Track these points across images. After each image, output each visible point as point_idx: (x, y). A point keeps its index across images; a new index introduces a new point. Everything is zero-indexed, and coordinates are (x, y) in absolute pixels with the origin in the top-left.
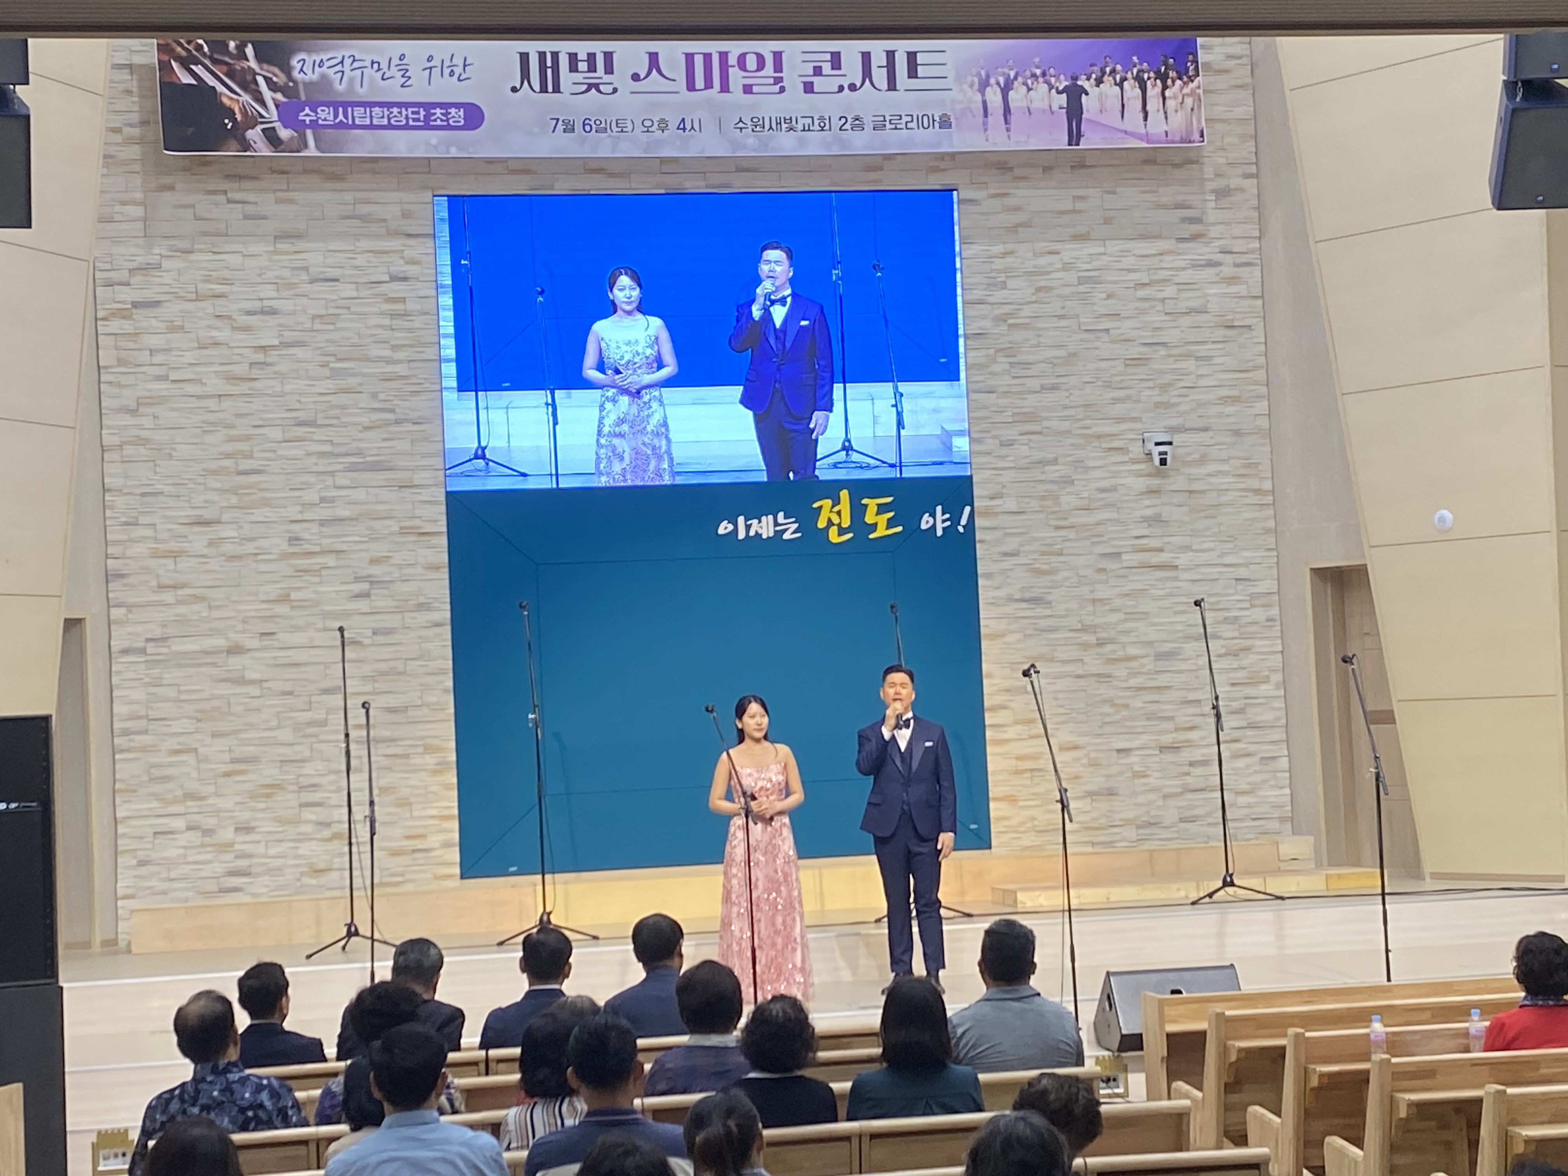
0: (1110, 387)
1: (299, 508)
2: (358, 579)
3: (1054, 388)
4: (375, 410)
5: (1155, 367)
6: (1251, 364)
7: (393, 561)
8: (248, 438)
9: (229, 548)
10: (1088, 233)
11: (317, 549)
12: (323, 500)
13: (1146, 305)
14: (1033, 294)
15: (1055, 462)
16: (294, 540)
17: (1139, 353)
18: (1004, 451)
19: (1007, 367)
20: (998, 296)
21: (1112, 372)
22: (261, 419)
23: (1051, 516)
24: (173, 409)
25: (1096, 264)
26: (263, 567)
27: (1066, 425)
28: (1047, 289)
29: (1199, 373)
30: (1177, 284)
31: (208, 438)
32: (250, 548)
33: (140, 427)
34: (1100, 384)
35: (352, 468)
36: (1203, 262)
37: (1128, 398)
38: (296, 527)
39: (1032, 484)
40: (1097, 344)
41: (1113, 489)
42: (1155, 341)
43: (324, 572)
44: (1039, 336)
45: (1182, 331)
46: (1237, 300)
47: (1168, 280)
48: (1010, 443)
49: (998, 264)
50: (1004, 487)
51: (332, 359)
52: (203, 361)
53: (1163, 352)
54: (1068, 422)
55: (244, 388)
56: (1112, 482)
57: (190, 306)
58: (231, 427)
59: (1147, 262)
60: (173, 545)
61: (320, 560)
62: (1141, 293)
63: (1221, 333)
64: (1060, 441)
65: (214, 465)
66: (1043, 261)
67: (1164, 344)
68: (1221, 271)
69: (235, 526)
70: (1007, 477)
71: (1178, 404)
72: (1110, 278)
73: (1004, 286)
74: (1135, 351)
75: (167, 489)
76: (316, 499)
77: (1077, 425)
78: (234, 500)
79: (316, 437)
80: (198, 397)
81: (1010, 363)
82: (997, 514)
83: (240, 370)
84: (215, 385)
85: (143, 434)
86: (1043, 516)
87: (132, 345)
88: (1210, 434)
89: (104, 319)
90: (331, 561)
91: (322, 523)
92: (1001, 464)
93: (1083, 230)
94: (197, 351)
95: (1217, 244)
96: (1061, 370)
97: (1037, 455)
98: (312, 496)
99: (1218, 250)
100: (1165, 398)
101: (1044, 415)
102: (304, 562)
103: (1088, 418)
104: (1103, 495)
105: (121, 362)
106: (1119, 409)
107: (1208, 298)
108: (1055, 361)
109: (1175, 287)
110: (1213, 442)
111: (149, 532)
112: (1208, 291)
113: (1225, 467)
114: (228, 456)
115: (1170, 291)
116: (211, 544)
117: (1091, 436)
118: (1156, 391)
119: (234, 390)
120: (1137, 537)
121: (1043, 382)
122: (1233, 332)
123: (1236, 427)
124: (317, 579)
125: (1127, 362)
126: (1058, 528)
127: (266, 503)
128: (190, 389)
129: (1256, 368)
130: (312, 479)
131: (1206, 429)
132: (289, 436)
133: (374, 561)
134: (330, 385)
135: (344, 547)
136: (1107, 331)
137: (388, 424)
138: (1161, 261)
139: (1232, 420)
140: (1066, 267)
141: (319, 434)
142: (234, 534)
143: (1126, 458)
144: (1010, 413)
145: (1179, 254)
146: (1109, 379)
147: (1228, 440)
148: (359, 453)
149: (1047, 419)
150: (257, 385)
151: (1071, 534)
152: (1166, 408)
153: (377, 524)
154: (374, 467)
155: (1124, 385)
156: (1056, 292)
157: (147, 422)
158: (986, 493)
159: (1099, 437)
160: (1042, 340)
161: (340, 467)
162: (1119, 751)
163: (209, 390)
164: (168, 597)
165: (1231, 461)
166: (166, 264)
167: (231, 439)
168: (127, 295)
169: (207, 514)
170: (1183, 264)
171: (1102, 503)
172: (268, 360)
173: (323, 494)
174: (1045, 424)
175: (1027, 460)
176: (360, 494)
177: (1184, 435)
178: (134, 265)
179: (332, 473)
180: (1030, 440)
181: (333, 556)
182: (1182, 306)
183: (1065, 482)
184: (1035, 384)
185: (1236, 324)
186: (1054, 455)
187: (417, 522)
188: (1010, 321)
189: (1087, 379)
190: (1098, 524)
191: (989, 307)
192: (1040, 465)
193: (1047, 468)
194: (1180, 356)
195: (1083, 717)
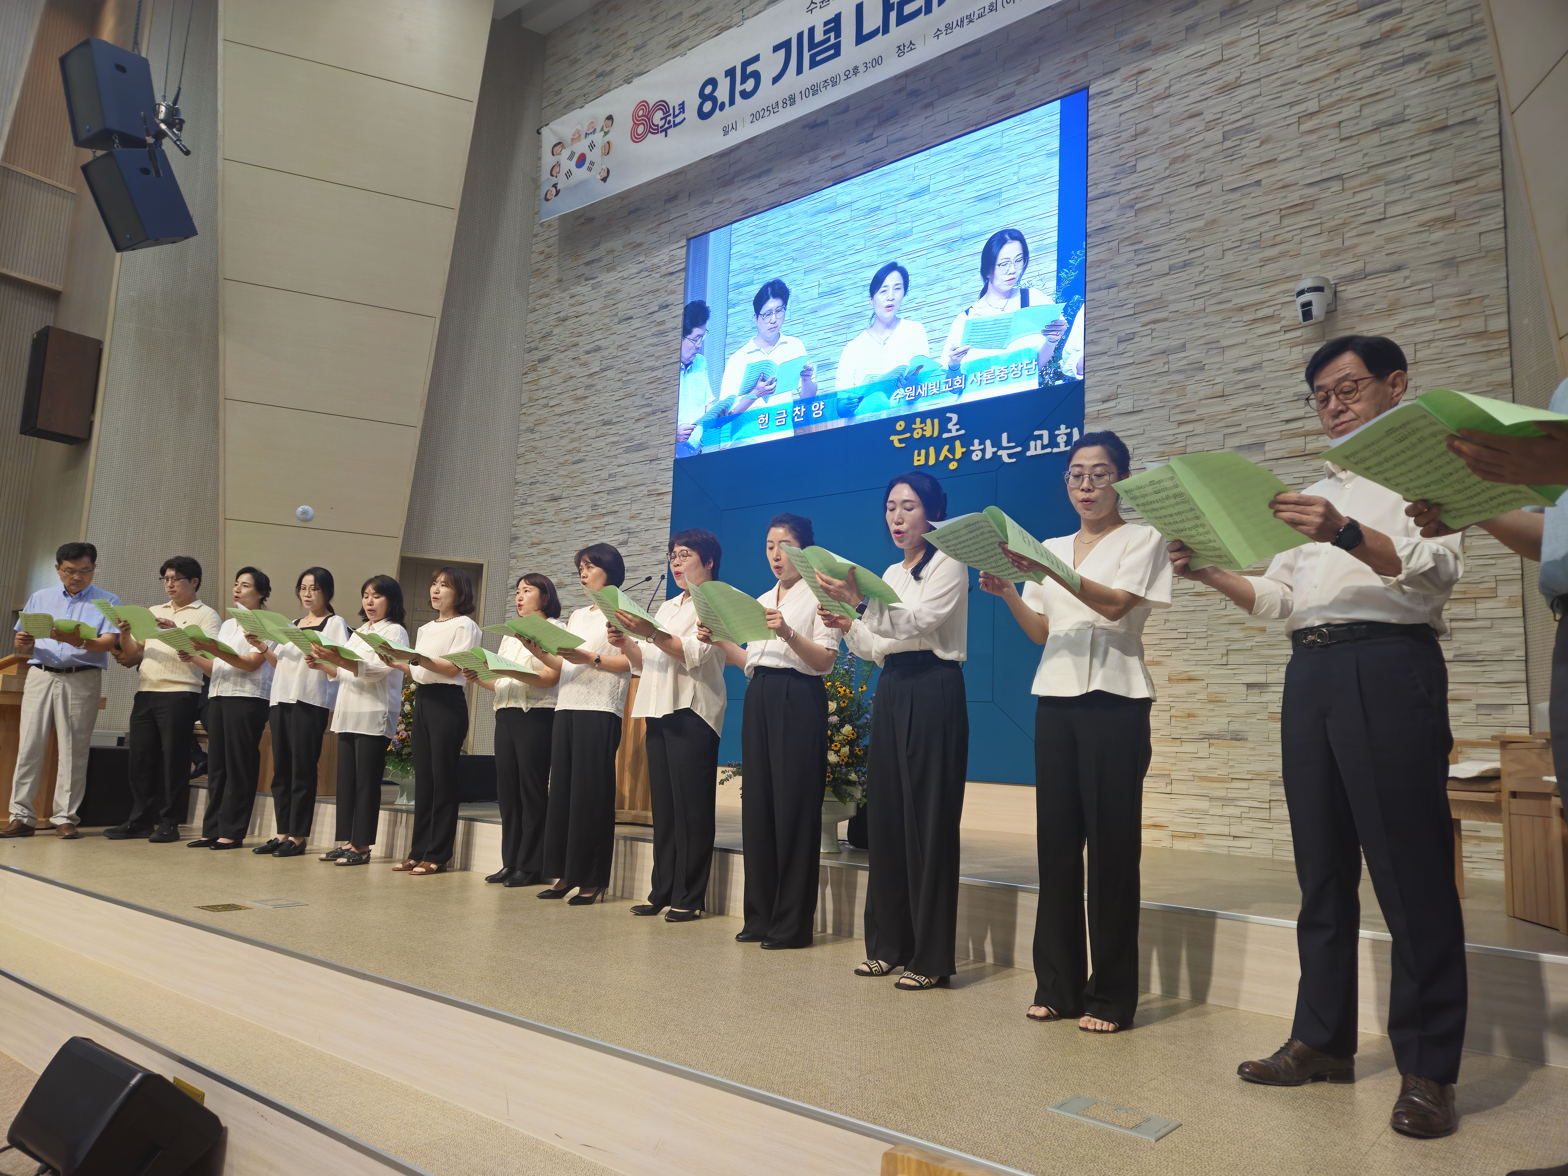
0: (1259, 247)
1: (598, 483)
2: (622, 531)
3: (1186, 265)
4: (643, 406)
5: (1323, 208)
6: (1475, 168)
7: (642, 517)
8: (580, 438)
9: (565, 516)
10: (1238, 78)
11: (604, 511)
12: (610, 475)
13: (1313, 137)
14: (1166, 169)
15: (1183, 347)
16: (594, 507)
17: (1301, 197)
18: (1122, 347)
19: (1132, 255)
20: (1126, 183)
21: (1262, 230)
22: (588, 424)
23: (1173, 412)
24: (549, 426)
25: (1245, 111)
26: (579, 527)
27: (1199, 304)
28: (1185, 158)
29: (1388, 200)
30: (1360, 99)
31: (564, 442)
32: (573, 514)
33: (534, 440)
34: (1246, 247)
35: (628, 450)
36: (1401, 60)
37: (1282, 254)
38: (596, 497)
39: (1154, 378)
40: (1244, 203)
41: (1258, 366)
42: (1325, 175)
43: (607, 528)
44: (1171, 212)
45: (1365, 155)
46: (1453, 92)
47: (1347, 99)
48: (1130, 338)
49: (1128, 149)
50: (1119, 386)
51: (625, 374)
52: (565, 390)
53: (1336, 186)
54: (1203, 300)
55: (581, 404)
56: (1256, 359)
57: (562, 356)
58: (573, 432)
59: (1318, 85)
60: (540, 517)
61: (606, 519)
62: (1307, 126)
63: (1424, 143)
64: (1191, 324)
65: (562, 460)
66: (1180, 130)
67: (1339, 177)
68: (1428, 63)
69: (568, 500)
70: (1124, 374)
71: (1356, 246)
72: (1263, 122)
73: (1133, 170)
74: (1294, 197)
75: (541, 479)
76: (607, 476)
77: (1214, 301)
78: (569, 481)
79: (612, 432)
80: (561, 415)
81: (1136, 251)
82: (1109, 418)
83: (580, 393)
84: (568, 405)
85: (534, 444)
86: (1165, 411)
87: (535, 387)
88: (1405, 273)
89: (526, 373)
90: (610, 519)
91: (609, 492)
92: (1118, 362)
93: (1231, 78)
94: (564, 385)
95: (1423, 32)
96: (1197, 244)
97: (1162, 345)
98: (604, 474)
99: (1423, 39)
100: (1337, 243)
101: (1170, 298)
102: (596, 522)
103: (1227, 289)
104: (1241, 377)
105: (530, 400)
106: (1269, 271)
107: (1406, 103)
108: (1188, 236)
109: (1359, 103)
110: (1408, 282)
111: (530, 509)
112: (1407, 95)
113: (1429, 312)
114: (569, 452)
115: (1348, 111)
116: (556, 514)
117: (1230, 310)
118: (1324, 237)
119: (576, 407)
120: (1288, 421)
121: (1172, 262)
122: (1447, 134)
123: (1448, 255)
124: (602, 533)
125: (1283, 212)
126: (1181, 423)
127: (583, 483)
128: (558, 410)
129: (1483, 171)
130: (605, 462)
131: (1398, 269)
132: (598, 434)
133: (632, 518)
134: (621, 393)
135: (616, 508)
136: (1258, 183)
137: (649, 415)
138: (1336, 80)
139: (1441, 247)
140: (1209, 127)
141: (614, 429)
142: (567, 505)
143: (1277, 327)
144: (1132, 305)
145: (1364, 62)
146: (1258, 238)
147: (1433, 275)
148: (632, 439)
149: (1175, 301)
150: (587, 401)
151: (1199, 428)
152: (1338, 255)
153: (636, 490)
154: (640, 447)
155: (1278, 239)
156: (1194, 158)
157: (536, 436)
158: (1099, 396)
159: (1241, 309)
160: (1173, 216)
161: (621, 451)
162: (1249, 686)
163: (565, 409)
164: (534, 550)
165: (1437, 302)
166: (556, 331)
167: (572, 441)
168: (537, 355)
169: (556, 493)
170: (1369, 72)
171: (1241, 385)
172: (594, 382)
173: (611, 472)
174: (1173, 308)
175: (1149, 352)
176: (627, 470)
177: (1366, 282)
178: (541, 335)
179: (615, 456)
180: (1153, 330)
181: (613, 516)
182: (1367, 124)
183: (1193, 369)
184: (1162, 266)
185: (1450, 123)
186: (1183, 341)
187: (657, 486)
188: (1137, 206)
189: (1228, 245)
190: (1235, 411)
191: (1117, 197)
192: (1164, 355)
193: (1171, 357)
194: (1362, 185)
195: (1202, 643)
